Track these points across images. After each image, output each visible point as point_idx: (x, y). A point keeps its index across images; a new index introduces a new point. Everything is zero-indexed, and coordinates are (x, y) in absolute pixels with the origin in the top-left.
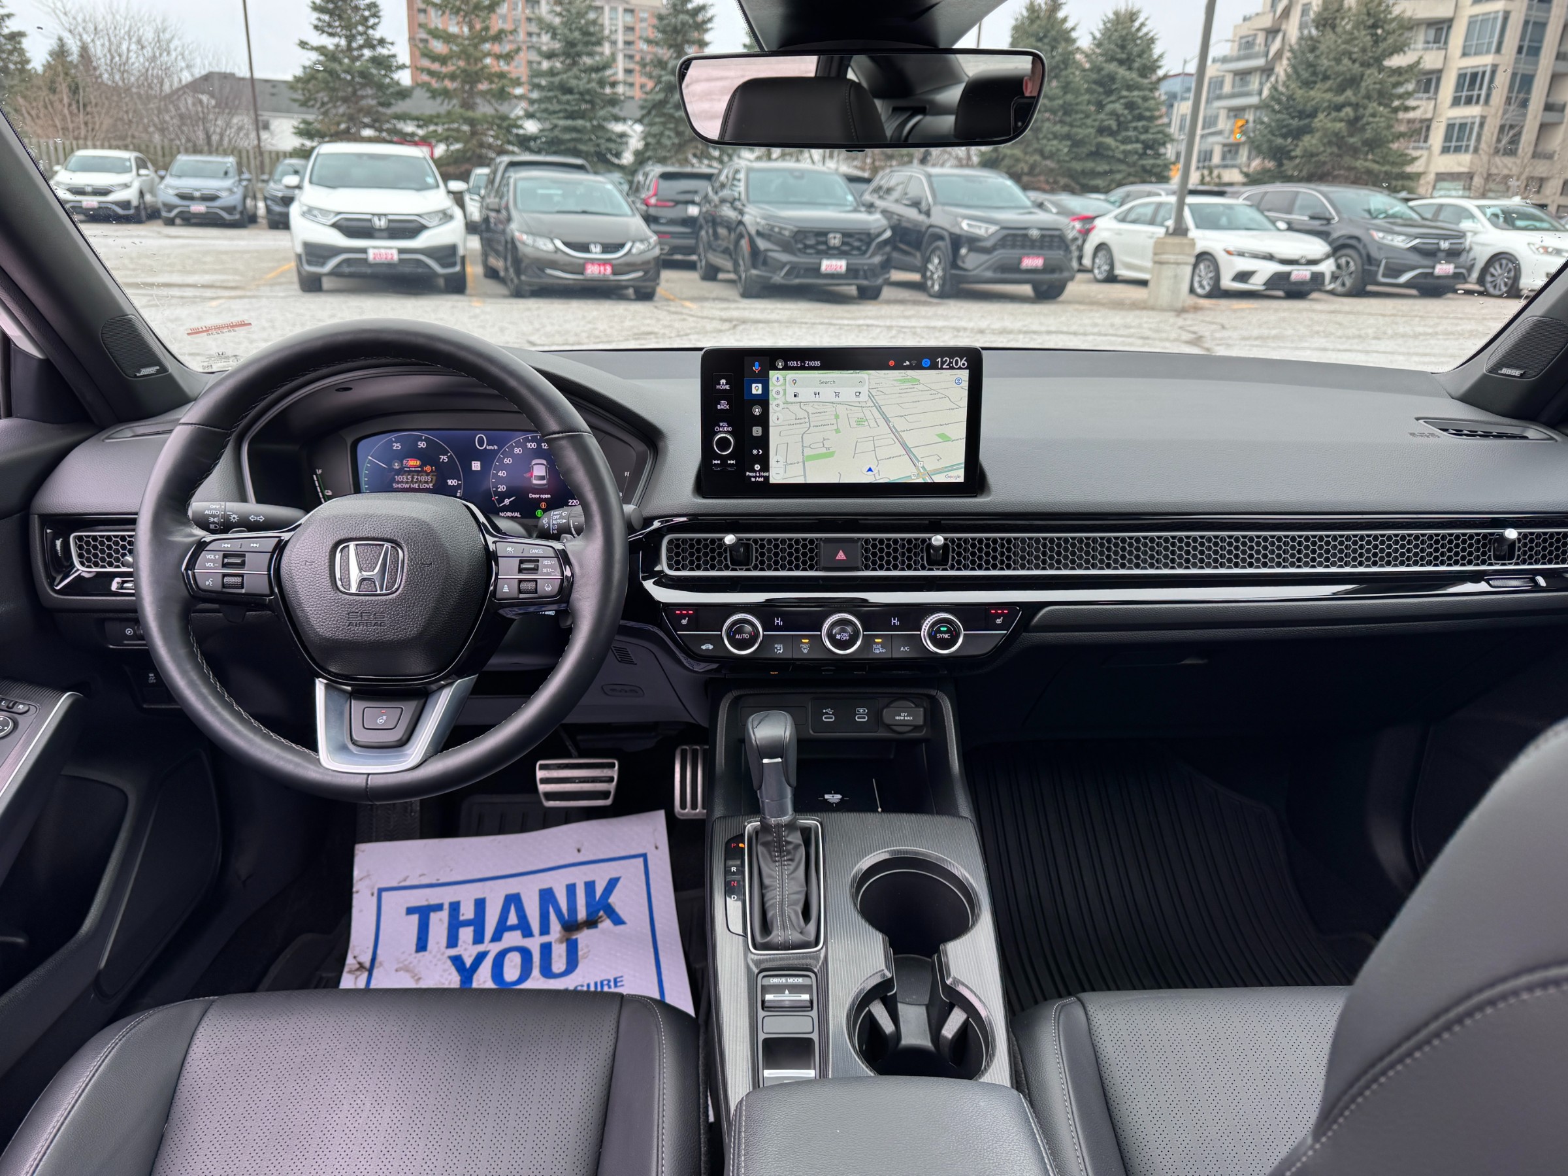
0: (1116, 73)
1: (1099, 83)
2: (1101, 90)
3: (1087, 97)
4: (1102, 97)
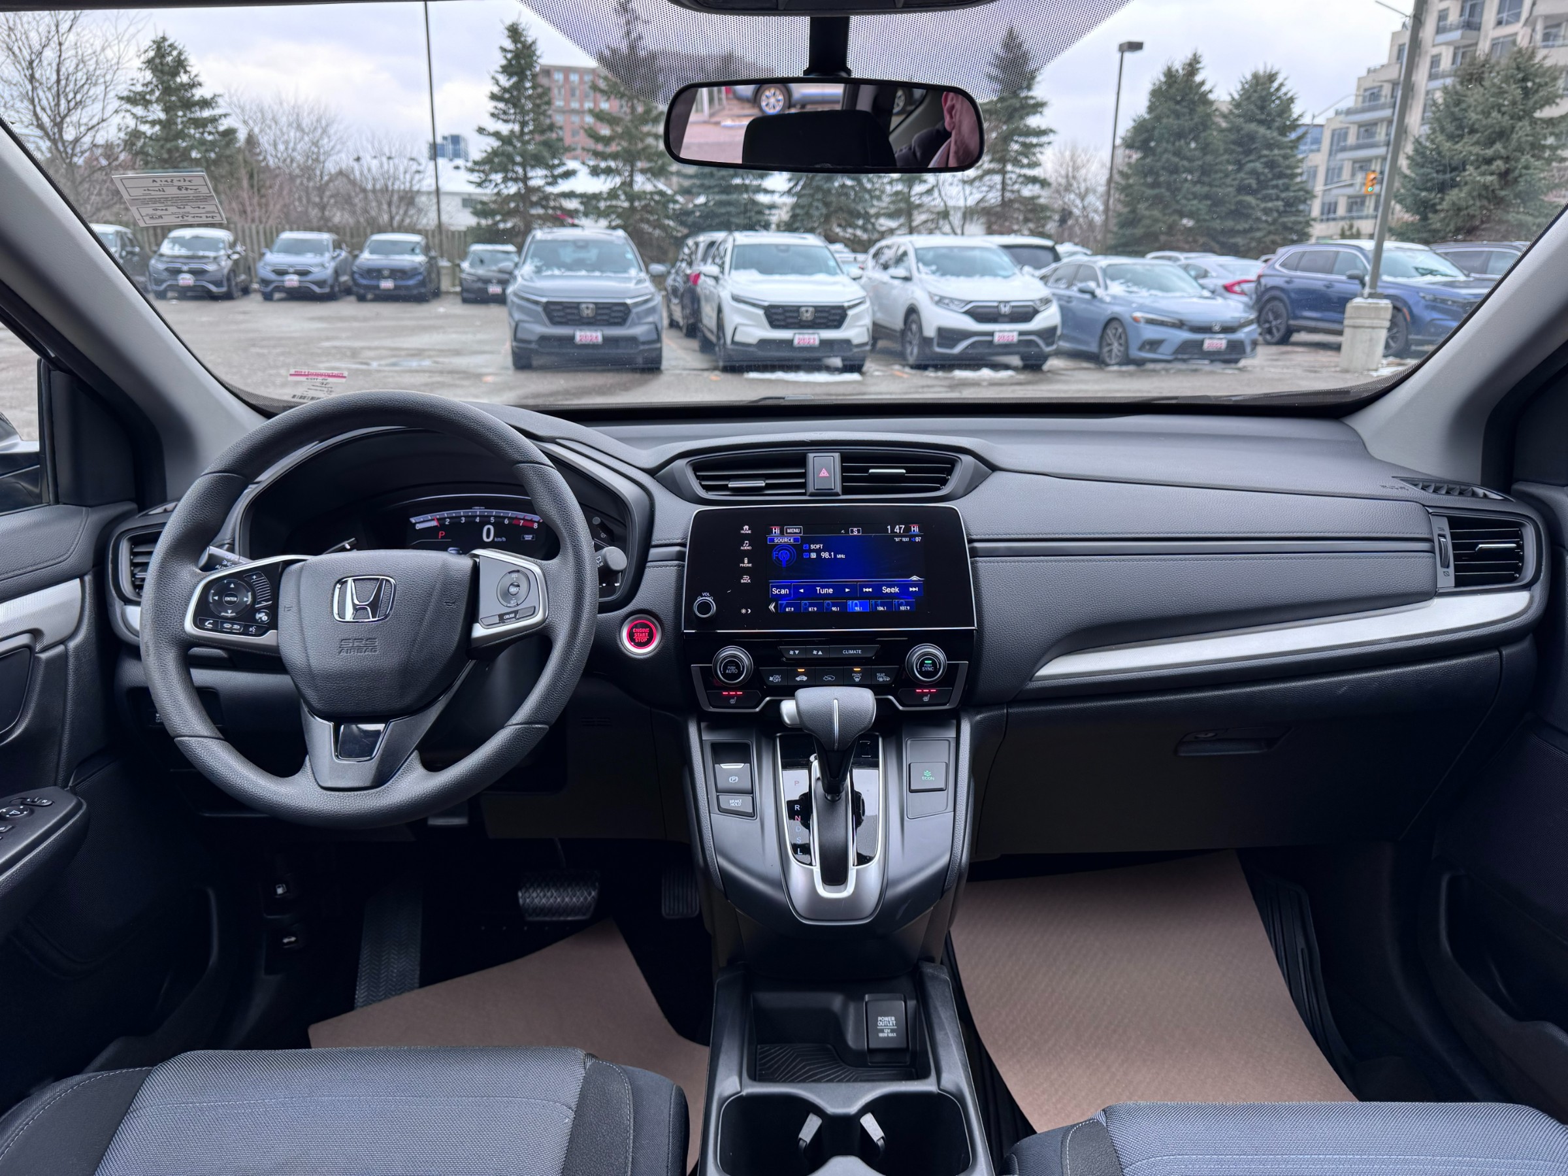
0: (1257, 132)
1: (1238, 143)
2: (1240, 149)
3: (1226, 157)
4: (1241, 157)
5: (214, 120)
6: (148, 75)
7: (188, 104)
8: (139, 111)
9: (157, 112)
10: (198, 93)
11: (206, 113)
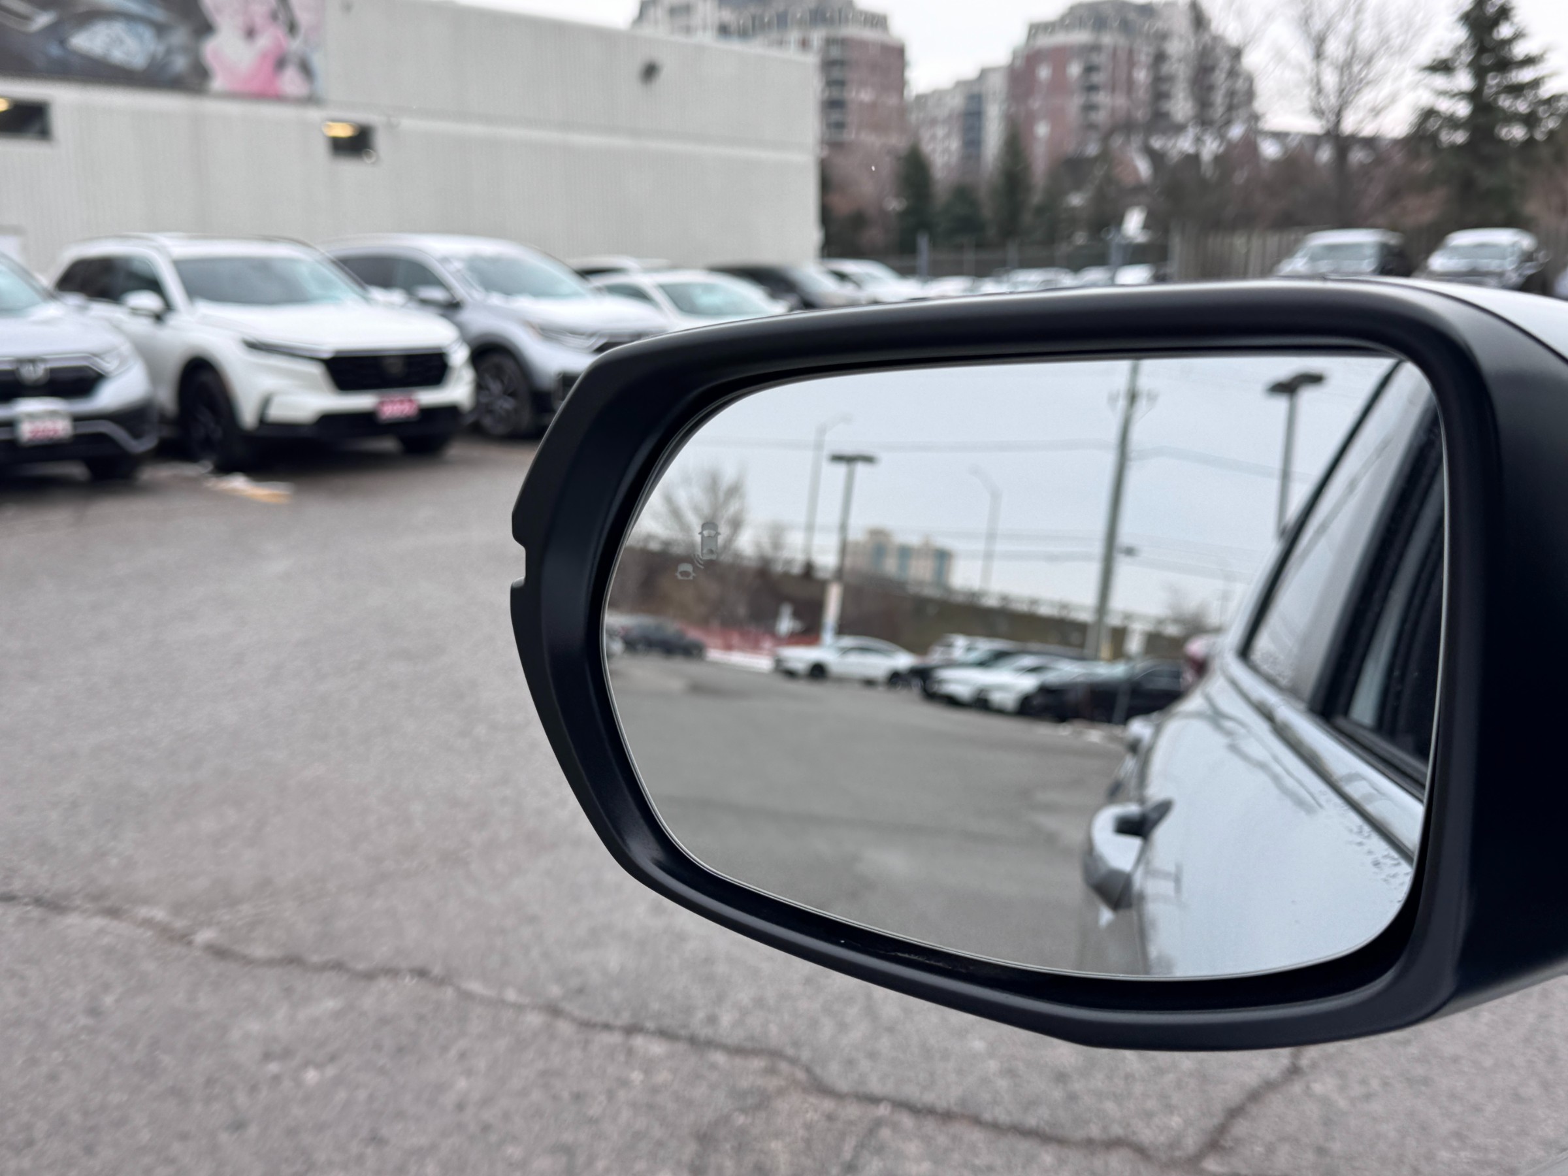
5: (1536, 84)
6: (1461, 34)
7: (1505, 65)
8: (1440, 81)
9: (1464, 81)
10: (1520, 50)
11: (1525, 75)
